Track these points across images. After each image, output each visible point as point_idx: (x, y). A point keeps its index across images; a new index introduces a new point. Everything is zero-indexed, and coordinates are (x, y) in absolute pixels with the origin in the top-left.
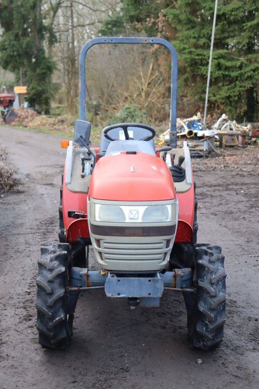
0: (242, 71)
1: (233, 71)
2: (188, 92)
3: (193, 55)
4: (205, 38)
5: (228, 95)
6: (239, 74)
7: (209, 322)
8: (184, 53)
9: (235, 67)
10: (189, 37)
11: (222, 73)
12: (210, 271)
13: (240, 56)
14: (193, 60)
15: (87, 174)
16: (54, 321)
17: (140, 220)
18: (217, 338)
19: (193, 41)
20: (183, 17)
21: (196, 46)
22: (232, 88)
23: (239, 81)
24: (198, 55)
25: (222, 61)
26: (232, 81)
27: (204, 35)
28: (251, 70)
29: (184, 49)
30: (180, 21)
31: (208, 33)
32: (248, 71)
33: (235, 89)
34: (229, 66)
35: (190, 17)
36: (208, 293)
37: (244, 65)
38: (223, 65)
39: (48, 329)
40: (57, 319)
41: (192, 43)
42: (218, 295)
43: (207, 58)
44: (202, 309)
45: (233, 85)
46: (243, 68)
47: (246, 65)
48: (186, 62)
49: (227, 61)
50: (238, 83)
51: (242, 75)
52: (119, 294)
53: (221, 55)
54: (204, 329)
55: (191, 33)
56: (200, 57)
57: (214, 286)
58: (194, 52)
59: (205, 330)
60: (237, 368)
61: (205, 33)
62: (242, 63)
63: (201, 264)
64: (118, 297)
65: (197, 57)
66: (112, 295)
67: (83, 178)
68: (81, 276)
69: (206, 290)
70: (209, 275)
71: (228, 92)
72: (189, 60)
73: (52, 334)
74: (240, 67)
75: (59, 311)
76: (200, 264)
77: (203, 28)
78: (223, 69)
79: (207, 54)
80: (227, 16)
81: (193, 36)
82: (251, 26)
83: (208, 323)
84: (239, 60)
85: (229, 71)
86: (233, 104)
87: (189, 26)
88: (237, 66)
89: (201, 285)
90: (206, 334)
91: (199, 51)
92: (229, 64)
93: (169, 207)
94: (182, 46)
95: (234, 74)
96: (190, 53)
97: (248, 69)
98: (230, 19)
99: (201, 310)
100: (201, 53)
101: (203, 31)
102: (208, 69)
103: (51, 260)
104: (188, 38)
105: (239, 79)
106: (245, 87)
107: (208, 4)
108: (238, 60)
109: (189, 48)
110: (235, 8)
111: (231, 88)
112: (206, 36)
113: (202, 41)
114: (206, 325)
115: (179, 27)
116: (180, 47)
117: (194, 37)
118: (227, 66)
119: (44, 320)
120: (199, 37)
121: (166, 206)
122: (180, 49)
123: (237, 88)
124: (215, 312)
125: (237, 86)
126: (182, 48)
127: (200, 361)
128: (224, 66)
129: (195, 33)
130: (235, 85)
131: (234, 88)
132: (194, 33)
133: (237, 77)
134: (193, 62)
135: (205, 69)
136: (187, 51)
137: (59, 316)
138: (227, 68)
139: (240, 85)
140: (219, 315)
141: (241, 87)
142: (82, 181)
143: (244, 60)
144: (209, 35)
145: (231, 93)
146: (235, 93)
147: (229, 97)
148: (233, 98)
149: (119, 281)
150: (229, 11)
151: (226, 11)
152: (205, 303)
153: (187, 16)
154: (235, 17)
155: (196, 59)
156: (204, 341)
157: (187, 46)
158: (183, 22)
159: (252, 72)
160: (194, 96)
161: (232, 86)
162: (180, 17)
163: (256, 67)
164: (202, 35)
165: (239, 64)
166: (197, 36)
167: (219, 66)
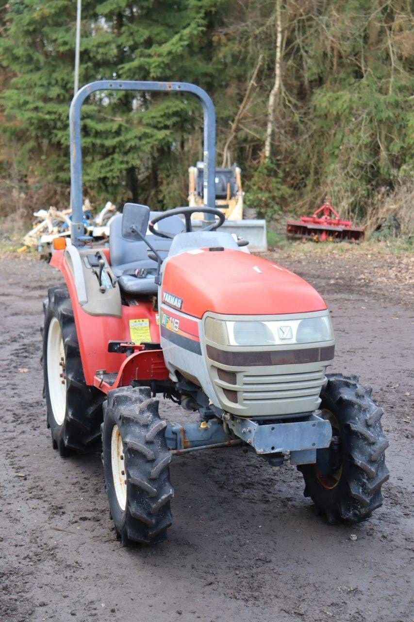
0: (121, 138)
1: (106, 138)
2: (35, 169)
3: (42, 112)
4: (59, 86)
5: (102, 175)
6: (117, 142)
7: (367, 480)
8: (25, 110)
9: (111, 131)
10: (33, 84)
11: (92, 142)
12: (363, 409)
13: (114, 115)
14: (41, 121)
15: (108, 287)
16: (160, 500)
17: (294, 341)
18: (374, 503)
19: (38, 90)
20: (20, 52)
21: (46, 99)
22: (108, 165)
23: (118, 153)
24: (49, 113)
25: (89, 122)
26: (107, 153)
27: (57, 81)
28: (136, 137)
29: (26, 103)
30: (16, 59)
31: (63, 79)
32: (131, 139)
33: (112, 167)
34: (101, 131)
35: (31, 52)
36: (365, 439)
37: (123, 129)
38: (92, 128)
39: (150, 514)
40: (163, 497)
41: (39, 94)
42: (378, 441)
43: (65, 119)
44: (360, 462)
45: (109, 159)
46: (123, 134)
47: (126, 128)
48: (32, 124)
49: (97, 123)
50: (116, 156)
51: (121, 144)
52: (273, 448)
53: (87, 114)
54: (361, 490)
55: (36, 77)
56: (53, 117)
57: (371, 429)
58: (42, 108)
59: (362, 492)
60: (406, 540)
61: (59, 79)
62: (120, 126)
63: (348, 400)
64: (272, 452)
65: (47, 117)
66: (264, 451)
67: (103, 293)
68: (174, 433)
69: (362, 435)
70: (361, 414)
71: (103, 171)
72: (36, 121)
73: (154, 521)
74: (118, 133)
75: (165, 486)
76: (346, 400)
77: (54, 71)
78: (92, 134)
79: (63, 112)
80: (91, 55)
81: (39, 83)
82: (129, 70)
83: (367, 482)
84: (115, 121)
85: (101, 137)
86: (110, 189)
87: (32, 66)
88: (113, 130)
89: (355, 429)
90: (364, 497)
91: (50, 106)
92: (100, 127)
93: (326, 320)
94: (22, 99)
95: (110, 142)
96: (36, 109)
97: (130, 135)
98: (96, 59)
99: (359, 464)
100: (55, 110)
101: (55, 75)
102: (69, 135)
103: (142, 412)
104: (31, 86)
105: (117, 150)
106: (127, 162)
107: (60, 35)
108: (112, 120)
109: (34, 101)
110: (102, 43)
111: (106, 165)
112: (60, 83)
113: (55, 91)
114: (363, 485)
115: (15, 67)
116: (19, 100)
117: (42, 86)
118: (99, 130)
119: (143, 501)
120: (49, 84)
121: (322, 318)
122: (19, 104)
123: (116, 165)
124: (376, 465)
125: (116, 162)
126: (22, 101)
127: (354, 537)
128: (94, 131)
129: (43, 79)
130: (112, 159)
131: (111, 165)
132: (40, 78)
133: (114, 148)
134: (42, 124)
135: (63, 136)
136: (31, 106)
137: (166, 493)
138: (98, 134)
139: (121, 159)
140: (380, 468)
141: (122, 163)
142: (103, 297)
143: (122, 121)
144: (65, 82)
145: (107, 172)
146: (115, 173)
147: (104, 180)
148: (110, 180)
149: (273, 429)
150: (93, 46)
151: (89, 47)
152: (362, 453)
153: (26, 50)
154: (104, 57)
155: (46, 119)
156: (356, 508)
157: (29, 98)
158: (20, 60)
159: (137, 141)
160: (46, 176)
161: (108, 162)
162: (15, 51)
163: (142, 133)
164: (53, 82)
165: (115, 127)
166: (45, 83)
167: (85, 131)
